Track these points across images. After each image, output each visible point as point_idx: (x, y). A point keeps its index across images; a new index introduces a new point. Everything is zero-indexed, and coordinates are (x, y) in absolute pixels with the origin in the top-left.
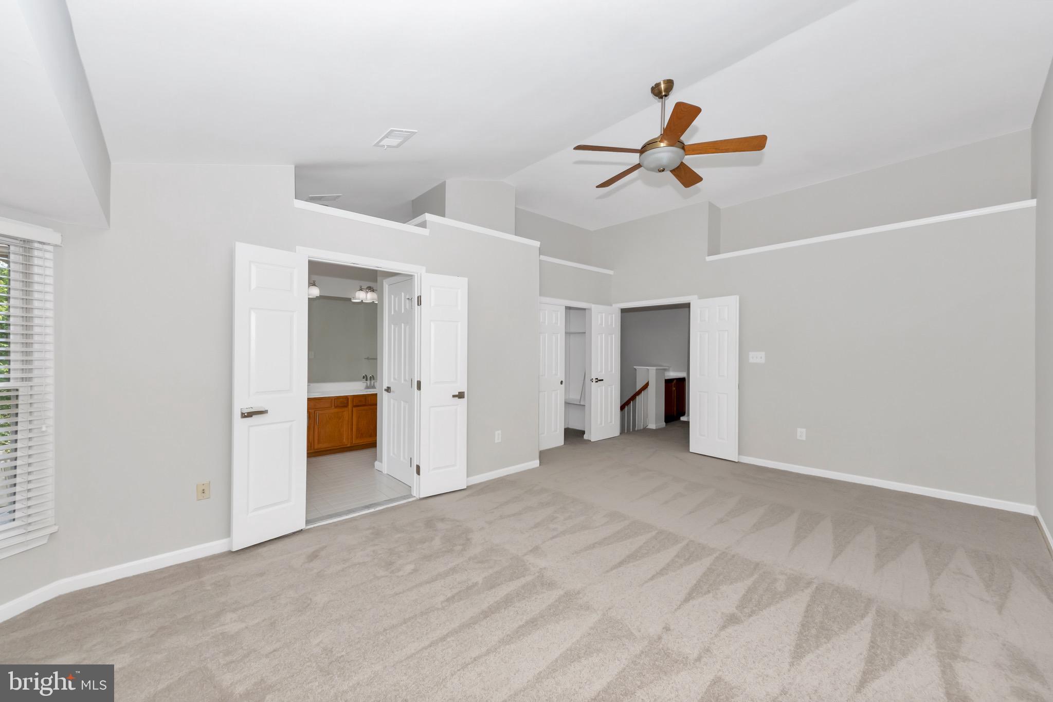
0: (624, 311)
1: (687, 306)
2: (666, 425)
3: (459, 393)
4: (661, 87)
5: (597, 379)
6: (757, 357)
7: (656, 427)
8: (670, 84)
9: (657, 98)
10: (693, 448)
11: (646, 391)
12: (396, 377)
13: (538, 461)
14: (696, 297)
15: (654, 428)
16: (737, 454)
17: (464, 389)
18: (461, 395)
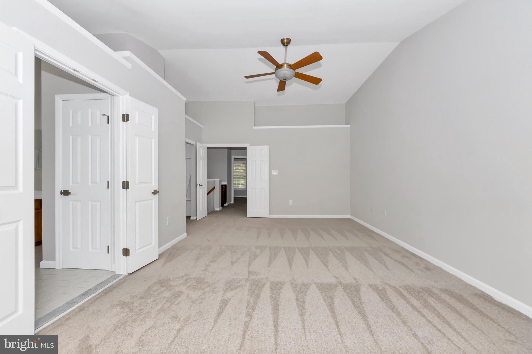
0: (208, 148)
1: (245, 149)
2: (222, 208)
3: (154, 190)
4: (285, 41)
5: (200, 184)
6: (275, 173)
7: (219, 209)
8: (289, 41)
9: (283, 45)
10: (249, 215)
11: (213, 191)
12: (79, 180)
13: (186, 234)
14: (249, 144)
15: (219, 210)
16: (268, 214)
17: (157, 188)
18: (155, 192)
